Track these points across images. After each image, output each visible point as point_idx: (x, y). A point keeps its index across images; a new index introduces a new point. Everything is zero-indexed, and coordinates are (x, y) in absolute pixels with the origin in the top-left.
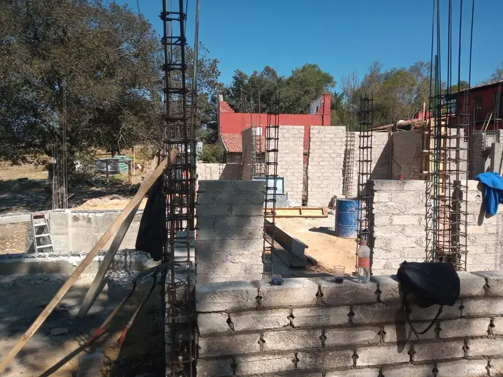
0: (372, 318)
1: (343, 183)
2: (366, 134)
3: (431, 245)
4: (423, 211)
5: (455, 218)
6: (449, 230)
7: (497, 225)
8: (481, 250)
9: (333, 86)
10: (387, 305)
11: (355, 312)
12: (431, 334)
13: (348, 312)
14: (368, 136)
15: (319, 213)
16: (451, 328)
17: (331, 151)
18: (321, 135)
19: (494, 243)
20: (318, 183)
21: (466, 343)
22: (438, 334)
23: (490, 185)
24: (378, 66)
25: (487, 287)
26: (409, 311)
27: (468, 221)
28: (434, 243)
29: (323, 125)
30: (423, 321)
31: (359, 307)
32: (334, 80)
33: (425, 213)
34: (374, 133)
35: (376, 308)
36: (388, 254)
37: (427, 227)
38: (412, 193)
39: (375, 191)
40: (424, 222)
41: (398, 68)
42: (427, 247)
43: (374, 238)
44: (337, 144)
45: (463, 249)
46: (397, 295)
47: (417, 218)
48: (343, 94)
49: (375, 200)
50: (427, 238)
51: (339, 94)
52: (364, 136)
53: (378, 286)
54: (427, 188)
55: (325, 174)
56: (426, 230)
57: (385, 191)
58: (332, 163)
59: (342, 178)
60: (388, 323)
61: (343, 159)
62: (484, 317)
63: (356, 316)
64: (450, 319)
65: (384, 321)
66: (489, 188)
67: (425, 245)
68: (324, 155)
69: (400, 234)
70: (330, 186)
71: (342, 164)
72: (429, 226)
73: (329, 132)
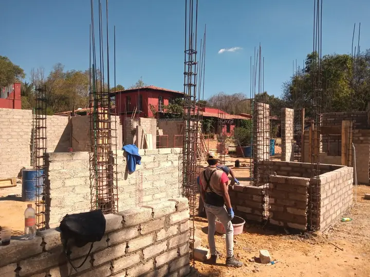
0: (39, 267)
1: (31, 156)
2: (41, 116)
3: (94, 198)
4: (88, 174)
5: (110, 177)
6: (107, 185)
7: (136, 178)
8: (127, 196)
9: (23, 77)
10: (51, 253)
11: (22, 266)
12: (87, 265)
13: (15, 268)
14: (43, 119)
15: (8, 183)
16: (102, 257)
17: (19, 130)
18: (9, 116)
19: (135, 190)
20: (8, 157)
21: (112, 264)
22: (92, 264)
23: (131, 153)
24: (61, 66)
25: (123, 222)
26: (69, 253)
27: (118, 178)
28: (97, 196)
29: (14, 108)
30: (80, 258)
31: (26, 261)
32: (24, 72)
33: (89, 175)
34: (48, 116)
35: (42, 257)
36: (63, 209)
37: (91, 185)
38: (80, 161)
39: (50, 161)
40: (89, 182)
41: (77, 70)
42: (91, 199)
43: (51, 199)
44: (24, 124)
45: (115, 197)
46: (59, 242)
47: (84, 179)
48: (32, 84)
49: (50, 169)
50: (91, 193)
51: (29, 84)
52: (39, 119)
53: (43, 239)
54: (90, 157)
55: (14, 150)
56: (91, 187)
57: (58, 161)
58: (20, 140)
59: (30, 152)
60: (53, 267)
61: (30, 137)
62: (122, 243)
63: (23, 270)
64: (101, 250)
65: (50, 266)
66: (130, 155)
67: (90, 198)
68: (12, 133)
69: (71, 193)
70: (20, 159)
71: (30, 140)
72: (93, 184)
73: (17, 114)
